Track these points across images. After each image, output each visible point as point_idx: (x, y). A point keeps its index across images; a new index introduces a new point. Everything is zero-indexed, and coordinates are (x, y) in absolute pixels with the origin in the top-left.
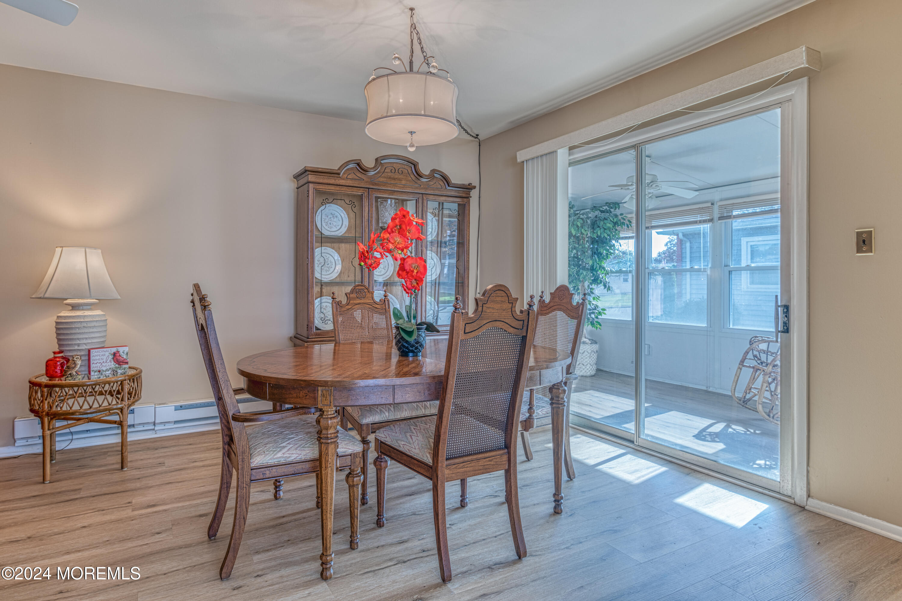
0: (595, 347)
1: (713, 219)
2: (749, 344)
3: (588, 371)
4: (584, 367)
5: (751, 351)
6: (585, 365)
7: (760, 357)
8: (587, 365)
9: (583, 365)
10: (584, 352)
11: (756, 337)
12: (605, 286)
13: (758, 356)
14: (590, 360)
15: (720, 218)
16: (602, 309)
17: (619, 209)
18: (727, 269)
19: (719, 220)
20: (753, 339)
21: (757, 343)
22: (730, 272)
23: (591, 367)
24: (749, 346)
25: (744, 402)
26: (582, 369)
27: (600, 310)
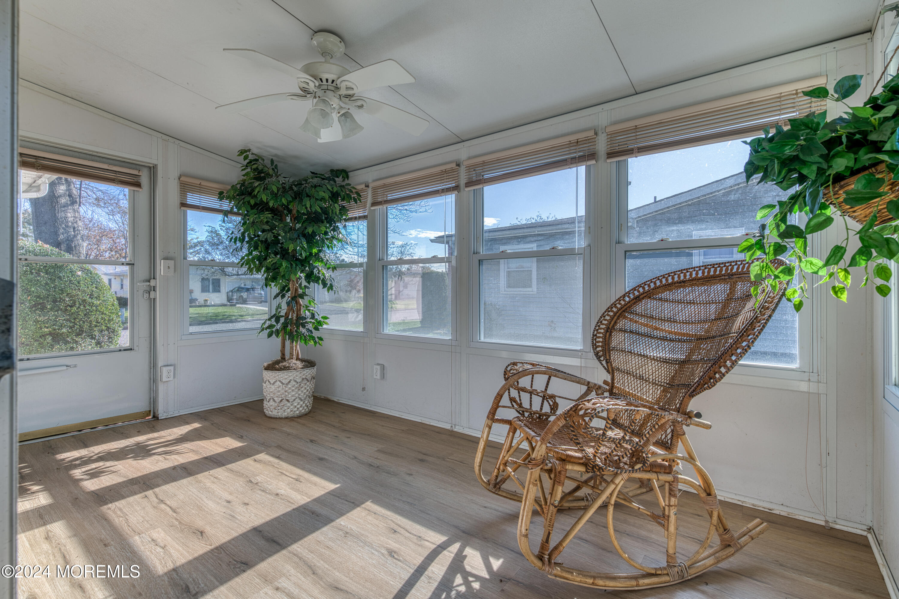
0: (309, 372)
1: (458, 186)
2: (503, 379)
3: (296, 409)
4: (289, 404)
5: (507, 391)
6: (291, 401)
7: (520, 400)
8: (294, 400)
9: (288, 401)
10: (289, 382)
11: (515, 364)
12: (325, 285)
13: (518, 399)
14: (300, 392)
15: (468, 185)
16: (322, 318)
17: (348, 179)
18: (476, 258)
19: (466, 187)
20: (509, 369)
21: (515, 377)
22: (480, 262)
23: (302, 403)
24: (504, 382)
25: (495, 487)
26: (286, 408)
27: (321, 319)
